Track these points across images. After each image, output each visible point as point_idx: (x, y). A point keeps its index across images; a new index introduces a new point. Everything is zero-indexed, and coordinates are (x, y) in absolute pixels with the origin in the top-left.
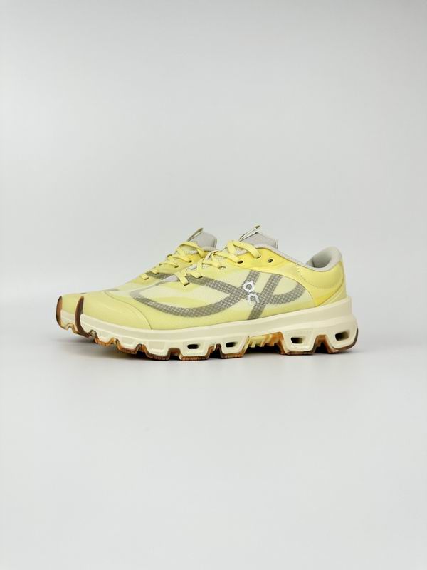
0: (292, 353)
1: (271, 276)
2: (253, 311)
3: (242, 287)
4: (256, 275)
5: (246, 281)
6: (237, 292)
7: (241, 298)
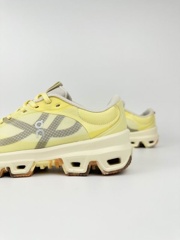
0: (70, 174)
1: (57, 117)
2: (39, 142)
3: (34, 125)
4: (46, 116)
5: (38, 120)
6: (29, 128)
7: (32, 132)
